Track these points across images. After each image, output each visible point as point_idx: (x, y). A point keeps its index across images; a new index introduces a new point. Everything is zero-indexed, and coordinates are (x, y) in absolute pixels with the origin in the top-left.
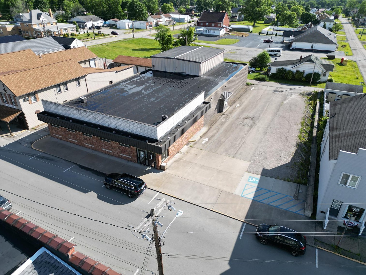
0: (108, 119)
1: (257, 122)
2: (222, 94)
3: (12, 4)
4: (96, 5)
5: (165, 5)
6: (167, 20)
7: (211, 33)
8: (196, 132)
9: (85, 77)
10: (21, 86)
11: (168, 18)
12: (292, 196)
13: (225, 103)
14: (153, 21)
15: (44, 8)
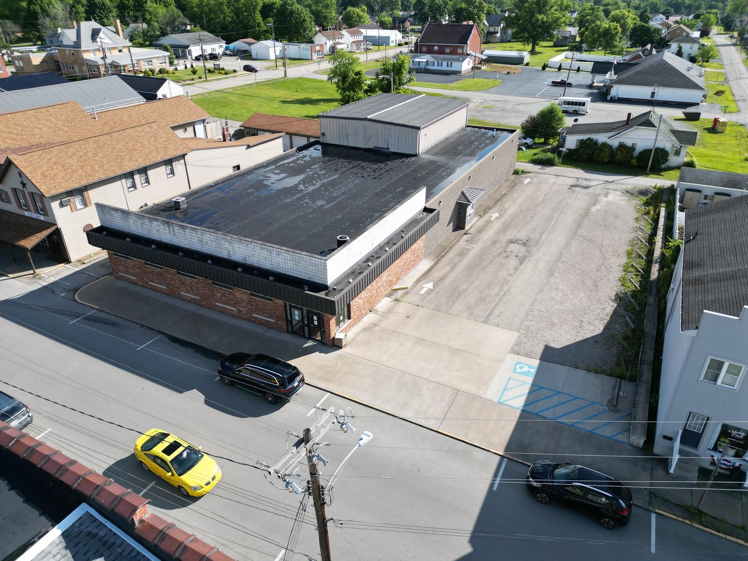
0: (228, 244)
1: (535, 249)
2: (462, 193)
3: (44, 10)
4: (211, 10)
5: (350, 11)
6: (354, 40)
7: (444, 67)
8: (408, 270)
9: (183, 156)
10: (56, 175)
11: (355, 37)
12: (605, 403)
13: (470, 211)
14: (326, 43)
15: (106, 17)
